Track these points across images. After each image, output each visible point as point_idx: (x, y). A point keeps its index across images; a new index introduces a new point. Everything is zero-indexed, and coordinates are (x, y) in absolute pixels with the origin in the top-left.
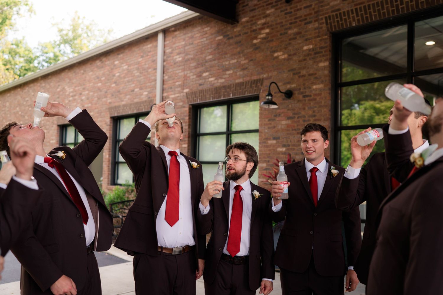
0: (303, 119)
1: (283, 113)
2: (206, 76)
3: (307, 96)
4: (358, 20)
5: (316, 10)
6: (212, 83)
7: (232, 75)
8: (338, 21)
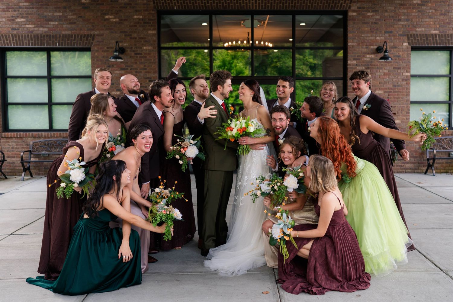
0: (135, 70)
1: (116, 65)
2: (21, 22)
3: (139, 54)
4: (179, 6)
6: (31, 30)
7: (57, 26)
8: (163, 3)
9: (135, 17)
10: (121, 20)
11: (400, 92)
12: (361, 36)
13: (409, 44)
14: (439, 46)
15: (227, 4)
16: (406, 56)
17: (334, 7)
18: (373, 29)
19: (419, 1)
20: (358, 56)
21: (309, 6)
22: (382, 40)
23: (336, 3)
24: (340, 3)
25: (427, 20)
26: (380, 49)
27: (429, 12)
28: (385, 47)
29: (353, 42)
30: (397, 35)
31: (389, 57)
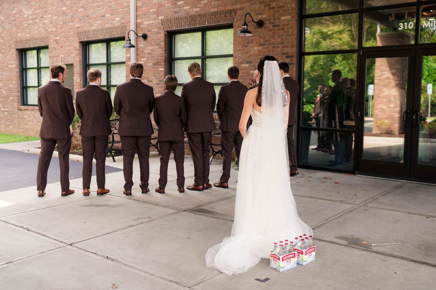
0: (273, 45)
1: (255, 40)
2: (181, 4)
3: (277, 26)
6: (187, 11)
7: (207, 5)
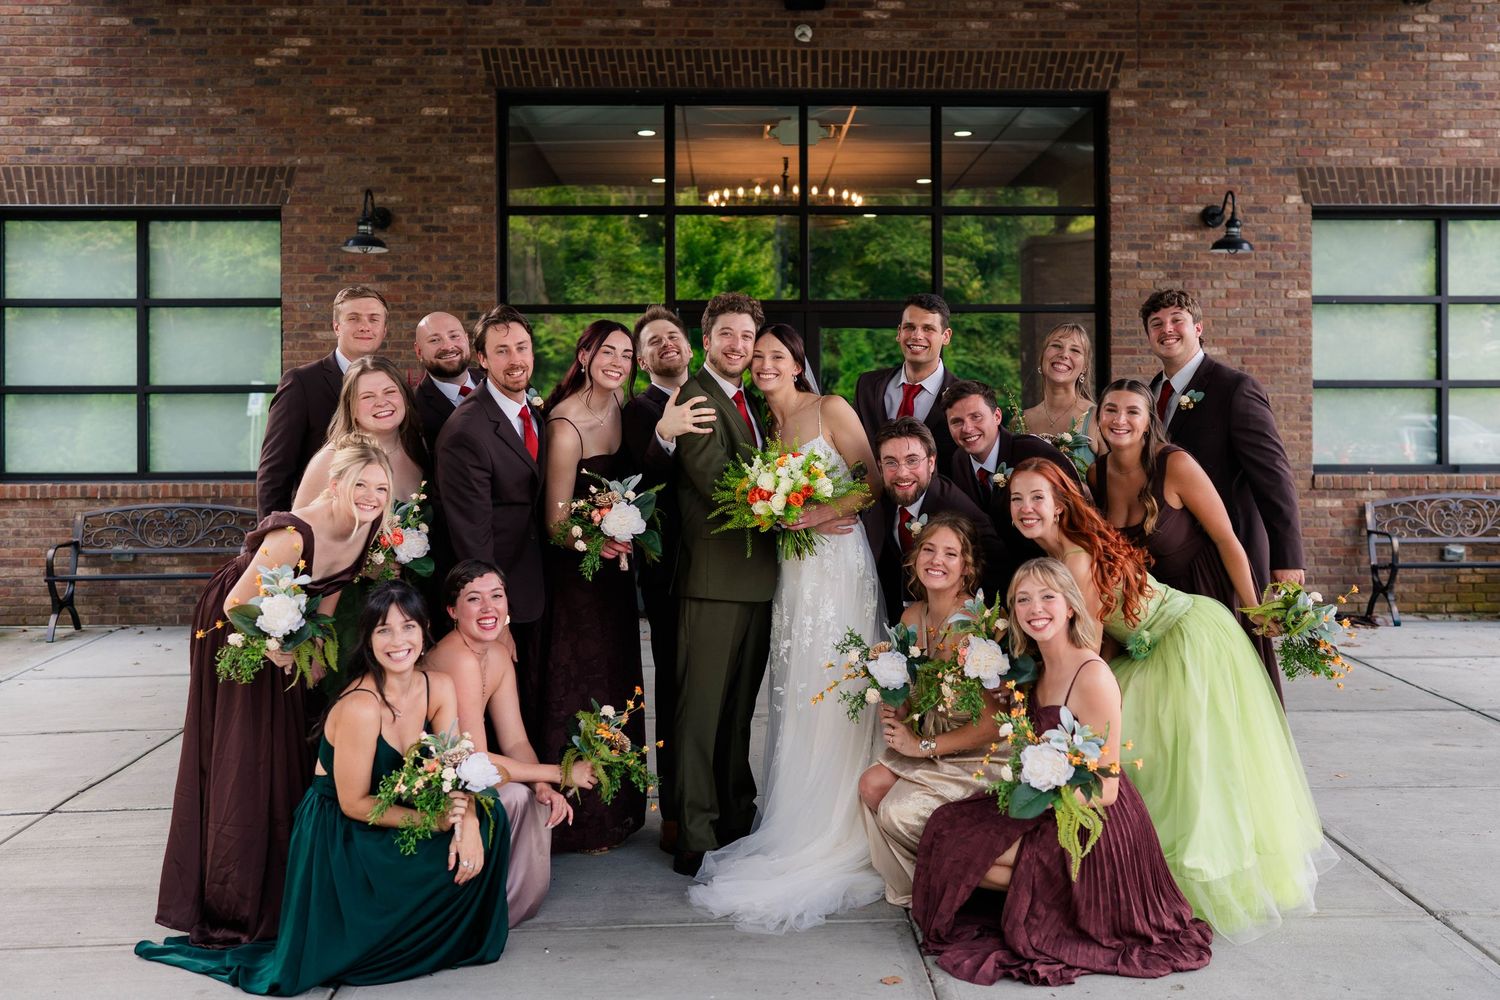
0: (424, 282)
1: (361, 263)
2: (58, 127)
3: (436, 229)
4: (567, 77)
5: (457, 26)
6: (88, 152)
7: (172, 140)
8: (516, 67)
9: (427, 111)
10: (379, 121)
11: (1280, 351)
12: (1154, 174)
13: (1305, 197)
14: (1399, 204)
15: (722, 72)
16: (1296, 238)
17: (1066, 84)
18: (1192, 150)
19: (1333, 64)
20: (1142, 237)
21: (985, 78)
22: (1219, 185)
23: (1070, 70)
24: (1084, 70)
25: (1361, 123)
26: (1214, 216)
27: (1367, 100)
28: (1229, 208)
29: (1126, 194)
30: (1268, 169)
31: (1245, 242)
